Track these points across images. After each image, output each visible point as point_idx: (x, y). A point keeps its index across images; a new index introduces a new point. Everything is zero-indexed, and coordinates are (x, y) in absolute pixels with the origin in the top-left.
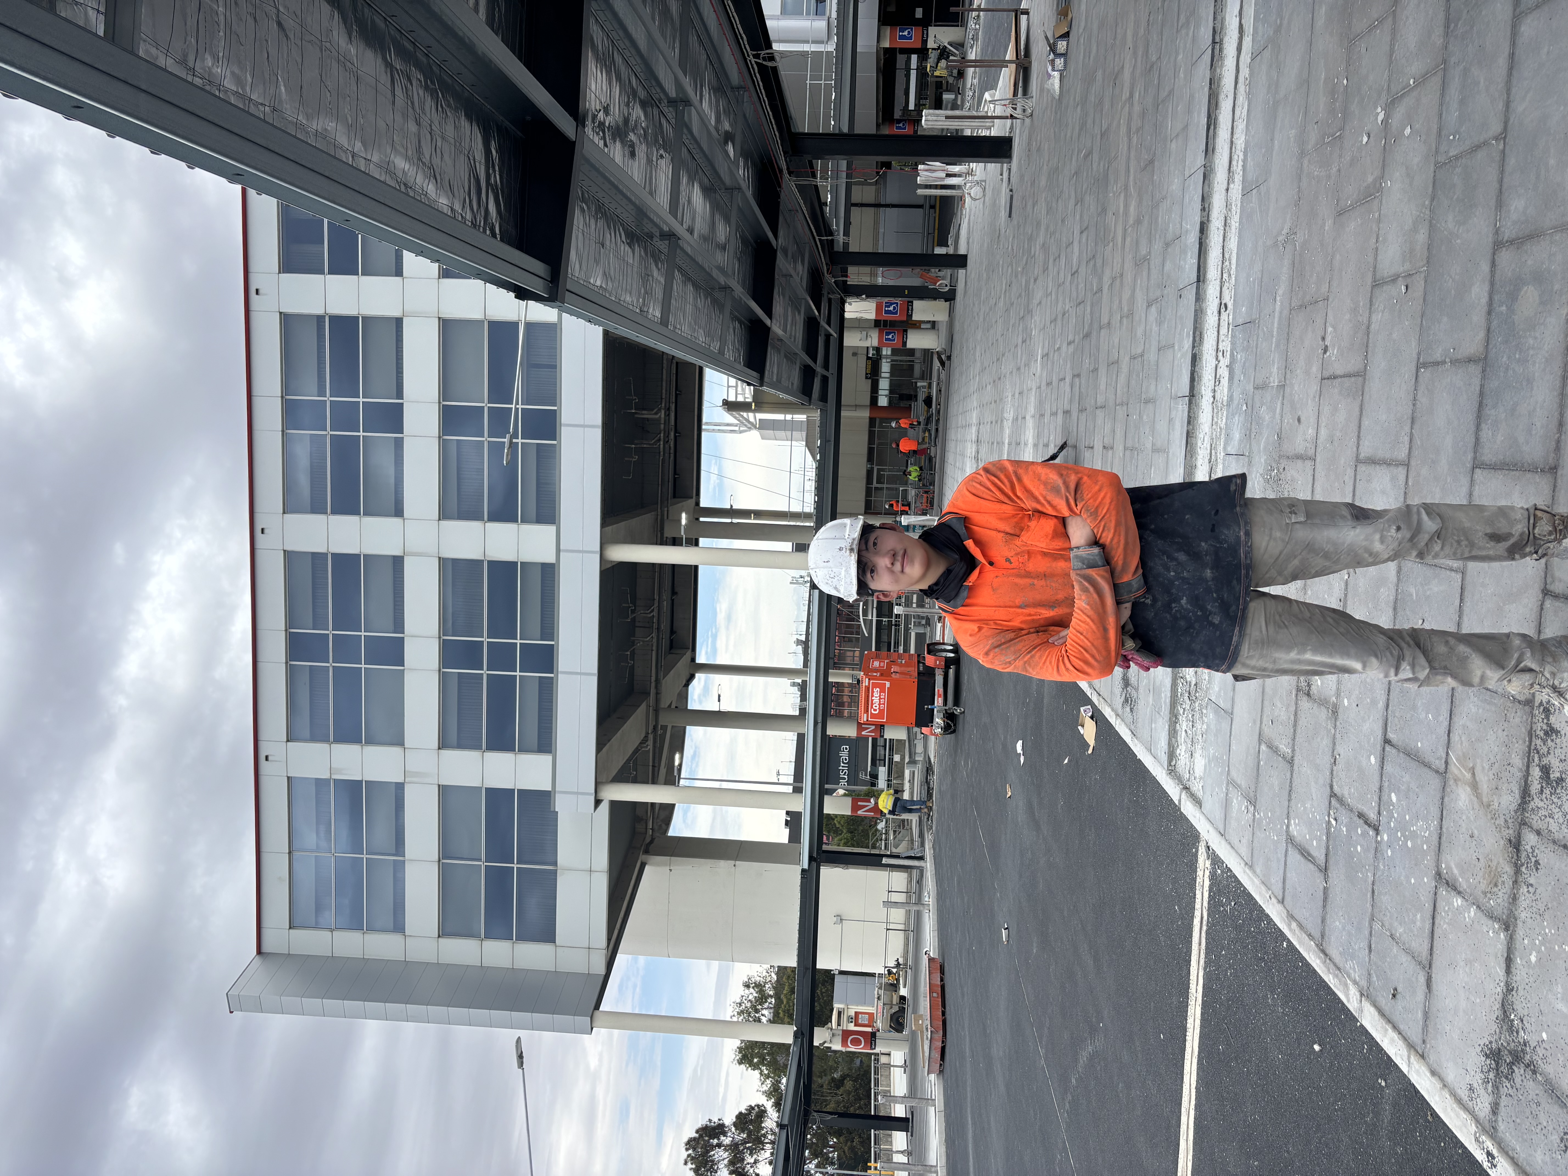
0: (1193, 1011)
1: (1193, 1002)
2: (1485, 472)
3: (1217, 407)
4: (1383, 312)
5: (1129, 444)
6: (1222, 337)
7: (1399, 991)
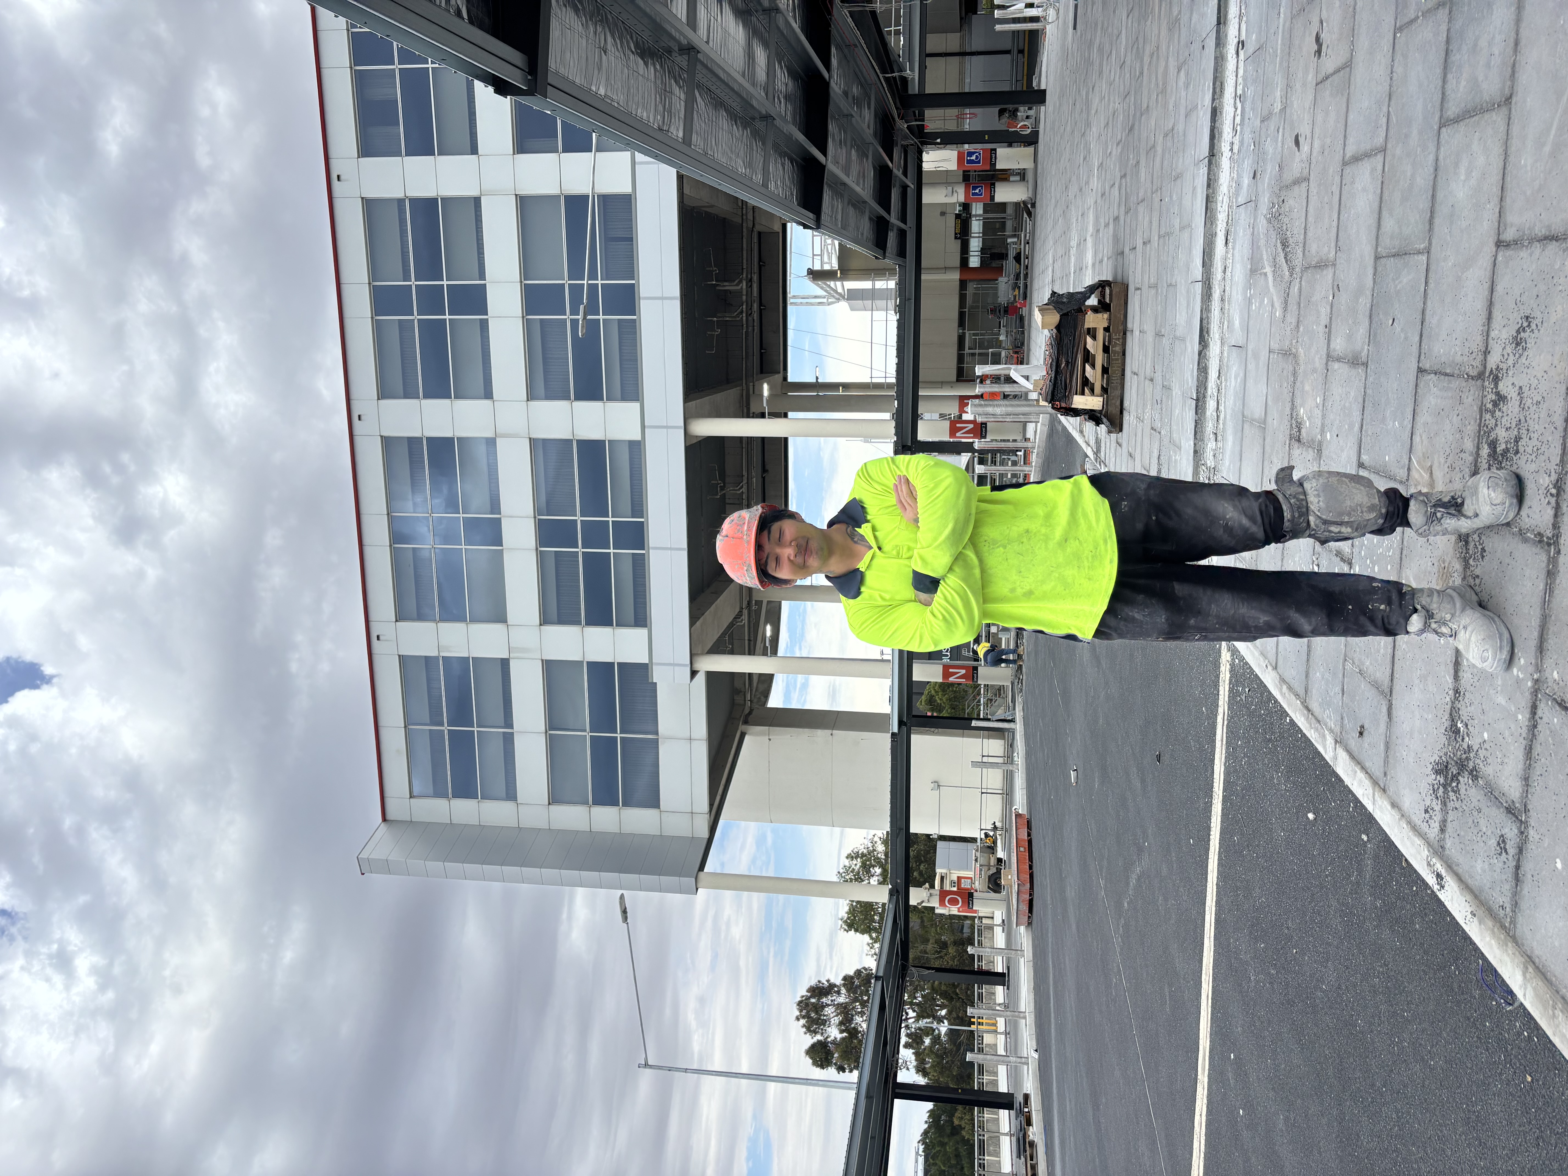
1: (1216, 800)
2: (1450, 129)
3: (1233, 160)
5: (1163, 230)
6: (1239, 79)
7: (1365, 728)
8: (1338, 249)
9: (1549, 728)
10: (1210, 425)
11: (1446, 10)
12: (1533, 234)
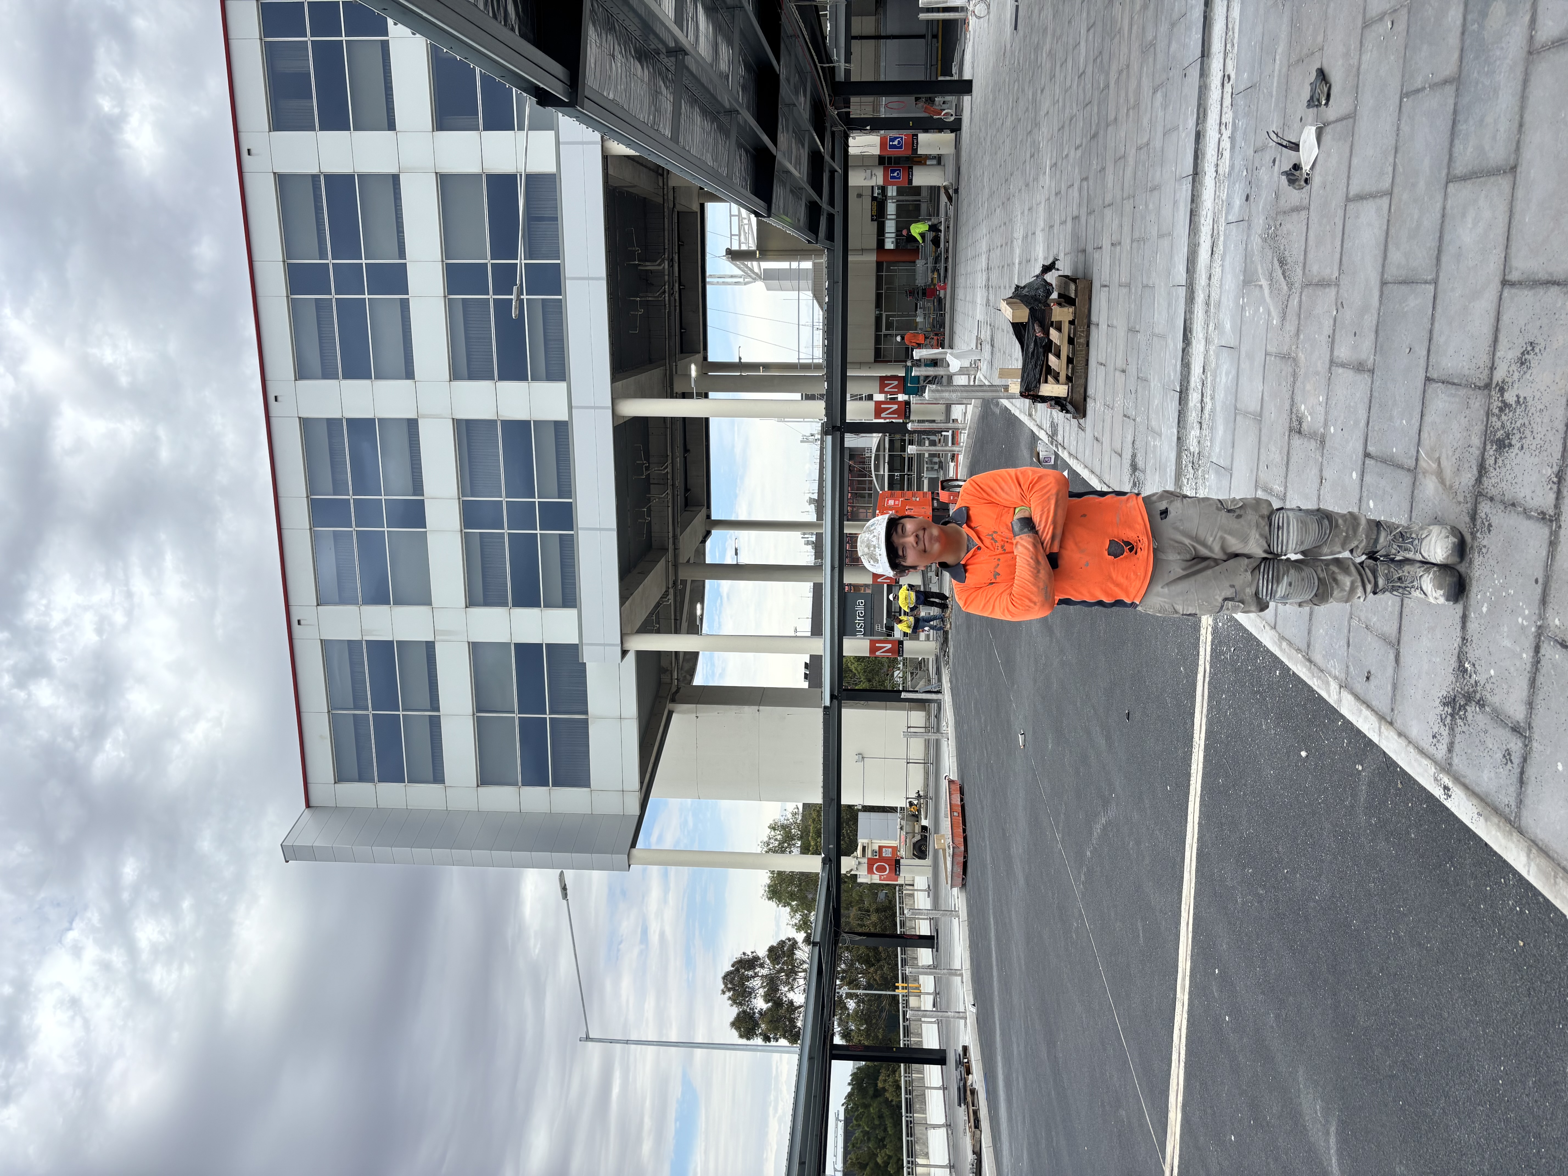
0: (1196, 758)
1: (1197, 749)
2: (1457, 185)
3: (1219, 180)
4: (1371, 51)
5: (1136, 235)
6: (1225, 110)
7: (1372, 673)
8: (1341, 272)
9: (1551, 663)
10: (1194, 414)
11: (1454, 87)
12: (1537, 278)
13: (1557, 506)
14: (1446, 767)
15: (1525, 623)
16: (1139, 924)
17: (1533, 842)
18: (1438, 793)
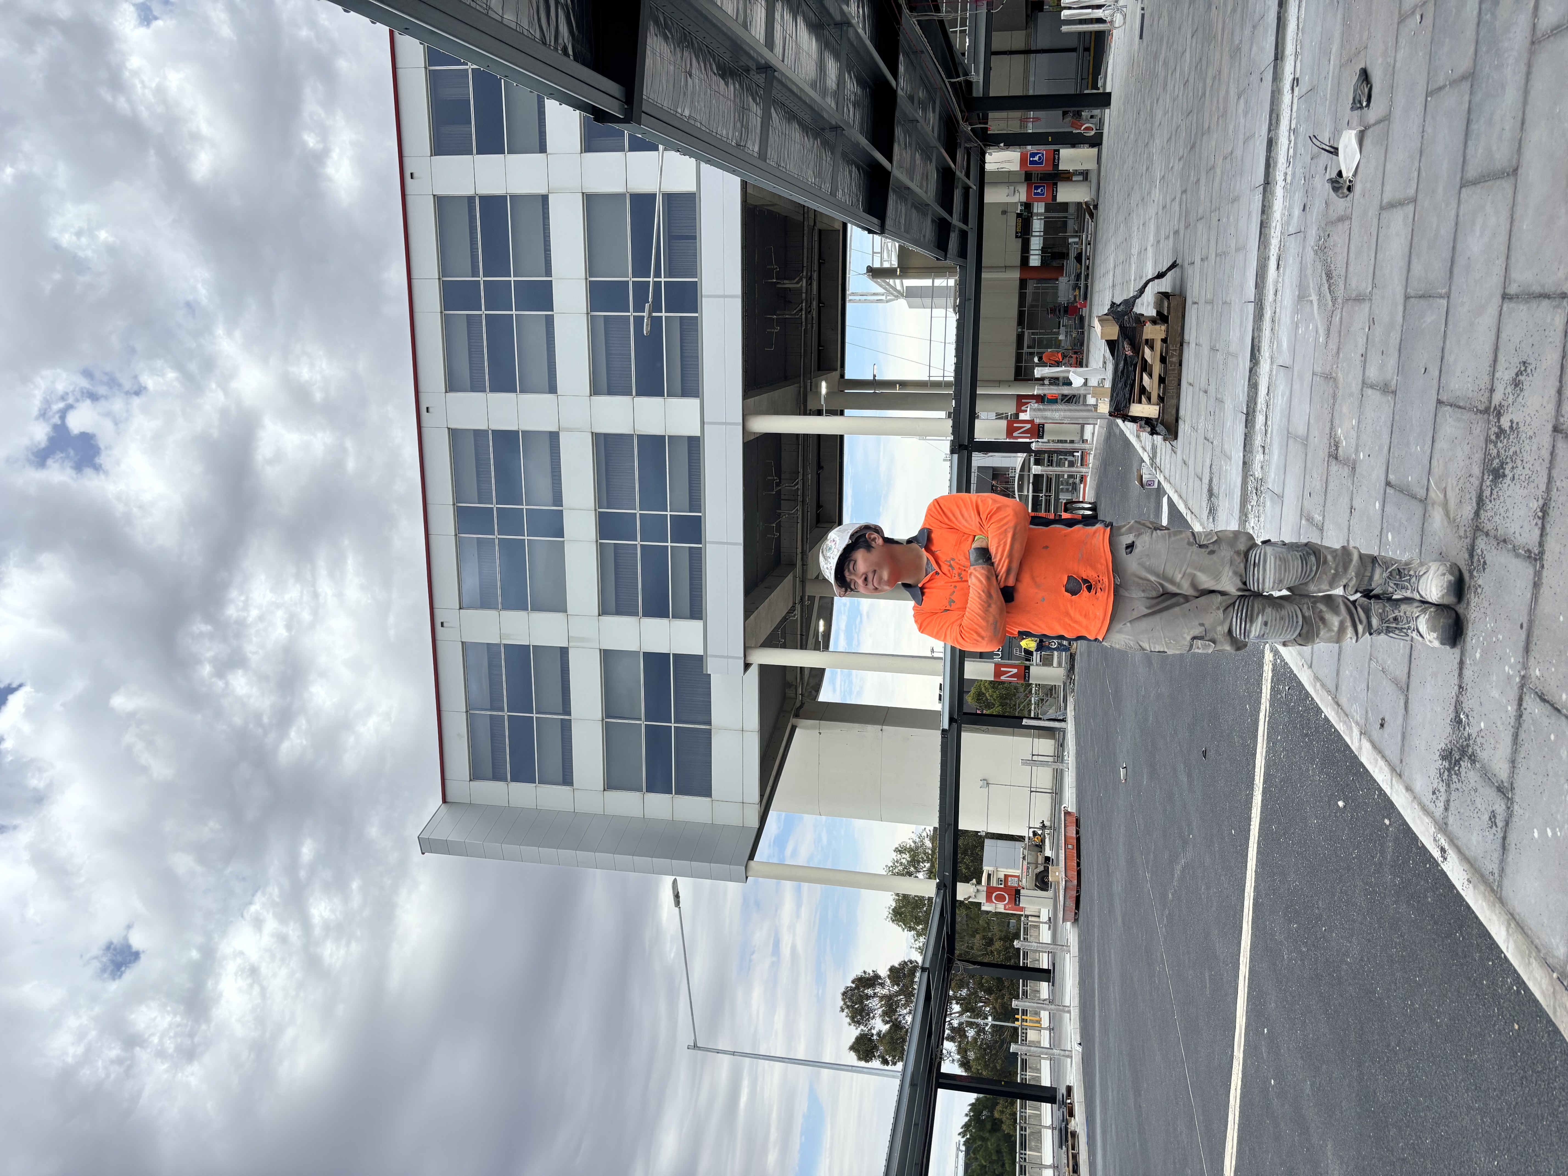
0: (1256, 802)
1: (1257, 791)
2: (1468, 190)
3: (1287, 190)
4: (1404, 49)
5: (1220, 249)
6: (1293, 114)
7: (1386, 720)
8: (1374, 286)
9: (1532, 717)
10: (1259, 438)
11: (1469, 84)
12: (1531, 291)
13: (1541, 544)
14: (1443, 827)
15: (1511, 673)
16: (1207, 975)
17: (1512, 915)
18: (1436, 854)
